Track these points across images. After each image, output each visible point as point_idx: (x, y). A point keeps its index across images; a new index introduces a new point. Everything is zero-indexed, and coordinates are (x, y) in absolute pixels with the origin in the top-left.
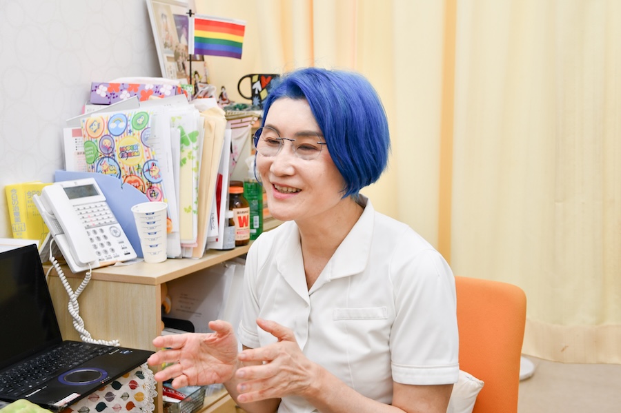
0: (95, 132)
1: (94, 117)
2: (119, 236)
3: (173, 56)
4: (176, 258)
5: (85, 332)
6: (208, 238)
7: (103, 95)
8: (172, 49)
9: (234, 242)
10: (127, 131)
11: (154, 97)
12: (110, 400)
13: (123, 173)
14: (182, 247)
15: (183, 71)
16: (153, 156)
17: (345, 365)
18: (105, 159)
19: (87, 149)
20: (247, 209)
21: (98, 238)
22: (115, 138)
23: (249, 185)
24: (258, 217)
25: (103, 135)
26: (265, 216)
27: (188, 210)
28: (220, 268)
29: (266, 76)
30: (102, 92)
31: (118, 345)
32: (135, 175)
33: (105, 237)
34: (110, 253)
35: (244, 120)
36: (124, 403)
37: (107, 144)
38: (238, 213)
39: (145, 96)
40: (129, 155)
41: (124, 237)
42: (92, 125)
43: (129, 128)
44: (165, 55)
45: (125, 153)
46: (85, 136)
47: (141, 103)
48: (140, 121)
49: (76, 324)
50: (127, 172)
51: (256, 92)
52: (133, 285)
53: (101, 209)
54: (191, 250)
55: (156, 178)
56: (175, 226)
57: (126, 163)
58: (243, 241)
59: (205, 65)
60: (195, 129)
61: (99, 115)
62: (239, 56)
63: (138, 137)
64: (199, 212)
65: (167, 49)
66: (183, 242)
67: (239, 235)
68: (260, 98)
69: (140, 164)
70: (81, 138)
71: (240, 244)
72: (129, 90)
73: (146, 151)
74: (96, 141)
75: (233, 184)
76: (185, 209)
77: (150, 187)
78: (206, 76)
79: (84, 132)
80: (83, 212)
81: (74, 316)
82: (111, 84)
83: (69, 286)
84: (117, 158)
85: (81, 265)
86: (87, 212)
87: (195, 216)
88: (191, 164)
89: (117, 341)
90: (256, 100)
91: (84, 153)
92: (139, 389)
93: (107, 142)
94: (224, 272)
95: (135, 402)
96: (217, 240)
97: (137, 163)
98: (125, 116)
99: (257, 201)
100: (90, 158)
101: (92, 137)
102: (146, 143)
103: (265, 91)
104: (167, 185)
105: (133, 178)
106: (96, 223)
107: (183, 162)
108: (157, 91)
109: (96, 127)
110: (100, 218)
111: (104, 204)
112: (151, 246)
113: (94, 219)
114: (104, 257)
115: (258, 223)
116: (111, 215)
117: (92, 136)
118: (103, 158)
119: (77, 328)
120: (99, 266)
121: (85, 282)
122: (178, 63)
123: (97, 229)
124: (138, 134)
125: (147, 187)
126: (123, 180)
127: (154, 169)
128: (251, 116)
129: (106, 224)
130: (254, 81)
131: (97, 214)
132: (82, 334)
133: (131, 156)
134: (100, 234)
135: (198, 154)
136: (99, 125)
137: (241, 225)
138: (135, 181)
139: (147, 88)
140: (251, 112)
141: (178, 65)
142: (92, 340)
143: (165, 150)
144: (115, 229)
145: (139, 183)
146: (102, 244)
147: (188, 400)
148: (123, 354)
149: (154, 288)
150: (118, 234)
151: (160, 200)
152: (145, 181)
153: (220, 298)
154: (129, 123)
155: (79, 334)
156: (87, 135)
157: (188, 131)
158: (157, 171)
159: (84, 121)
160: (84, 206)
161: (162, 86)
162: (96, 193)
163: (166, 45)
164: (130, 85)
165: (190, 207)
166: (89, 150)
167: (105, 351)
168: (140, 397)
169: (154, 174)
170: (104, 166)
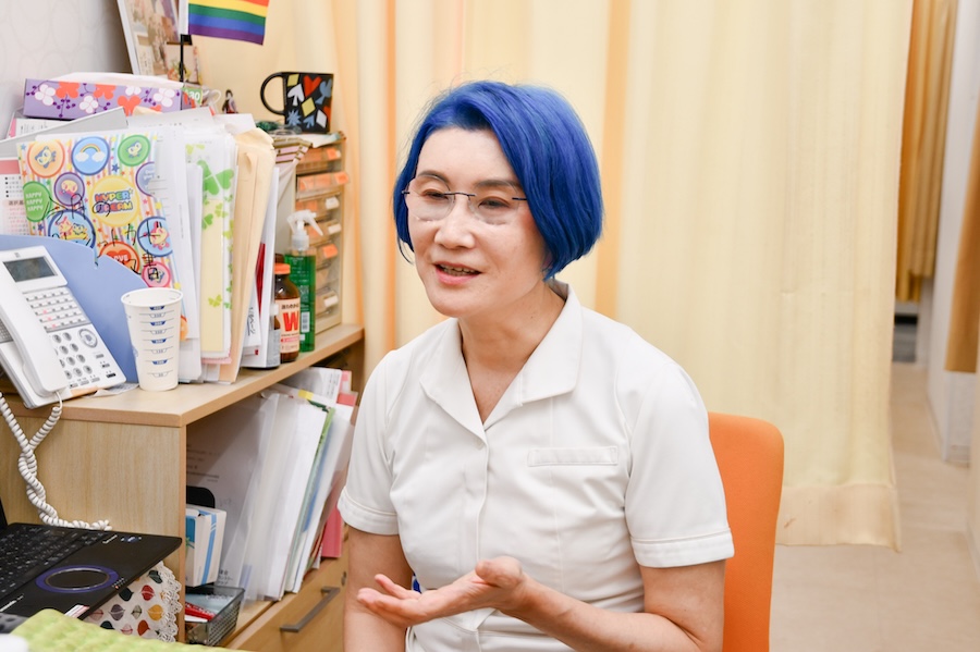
0: (45, 166)
1: (42, 141)
2: (95, 345)
3: (145, 34)
4: (192, 383)
5: (49, 508)
6: (244, 348)
7: (49, 102)
8: (145, 23)
9: (279, 356)
10: (109, 166)
11: (143, 109)
12: (117, 617)
13: (100, 238)
14: (203, 364)
15: (162, 64)
16: (158, 211)
17: (552, 533)
18: (64, 214)
19: (31, 195)
20: (297, 301)
21: (64, 349)
22: (85, 179)
23: (295, 261)
24: (308, 314)
25: (62, 172)
26: (317, 310)
27: (215, 303)
28: (257, 398)
29: (313, 76)
30: (46, 96)
31: (108, 528)
32: (122, 243)
33: (74, 347)
34: (85, 374)
35: (283, 151)
36: (135, 623)
37: (70, 188)
38: (284, 307)
39: (129, 105)
40: (112, 208)
41: (102, 348)
42: (40, 154)
43: (112, 163)
44: (136, 34)
45: (104, 205)
46: (25, 173)
47: (129, 118)
48: (134, 151)
49: (33, 495)
50: (107, 237)
51: (295, 103)
52: (137, 427)
53: (61, 299)
54: (218, 369)
55: (160, 248)
56: (193, 330)
57: (107, 222)
58: (290, 354)
59: (195, 53)
60: (228, 167)
61: (50, 138)
62: (259, 40)
63: (130, 179)
64: (232, 306)
65: (138, 23)
66: (206, 356)
67: (285, 344)
68: (301, 112)
69: (133, 224)
70: (16, 176)
71: (286, 359)
72: (97, 96)
73: (145, 202)
74: (49, 183)
75: (279, 259)
76: (211, 301)
77: (150, 263)
78: (196, 70)
79: (23, 167)
80: (36, 304)
81: (30, 481)
82: (61, 83)
83: (20, 431)
84: (89, 213)
85: (44, 394)
86: (41, 305)
87: (228, 311)
88: (221, 225)
89: (107, 522)
90: (294, 118)
91: (21, 203)
92: (156, 600)
93: (70, 185)
94: (259, 406)
95: (150, 622)
96: (257, 352)
97: (126, 222)
98: (104, 140)
99: (307, 287)
100: (36, 212)
101: (39, 176)
102: (146, 188)
103: (310, 101)
104: (181, 259)
105: (118, 247)
106: (58, 323)
107: (207, 221)
108: (148, 98)
109: (49, 158)
110: (62, 314)
111: (65, 290)
112: (155, 363)
113: (53, 316)
114: (76, 382)
115: (308, 324)
116: (79, 311)
117: (41, 174)
118: (63, 212)
119: (34, 501)
120: (71, 396)
121: (48, 425)
122: (154, 47)
123: (61, 334)
124: (131, 173)
125: (143, 263)
126: (98, 250)
127: (158, 233)
128: (298, 144)
129: (72, 325)
130: (290, 84)
131: (57, 307)
132: (43, 511)
133: (116, 210)
134: (66, 343)
135: (231, 209)
136: (54, 155)
137: (288, 328)
138: (123, 252)
139: (129, 92)
140: (294, 137)
141: (154, 51)
142: (61, 521)
143: (176, 200)
144: (88, 333)
145: (129, 256)
147: (218, 619)
148: (126, 542)
149: (177, 431)
150: (93, 342)
151: (167, 285)
152: (141, 253)
153: (253, 450)
154: (112, 153)
155: (36, 510)
156: (30, 172)
157: (217, 169)
158: (163, 236)
159: (23, 148)
160: (35, 294)
161: (157, 91)
162: (50, 273)
163: (136, 17)
164: (97, 86)
165: (219, 298)
167: (95, 539)
168: (156, 613)
169: (158, 241)
170: (64, 225)
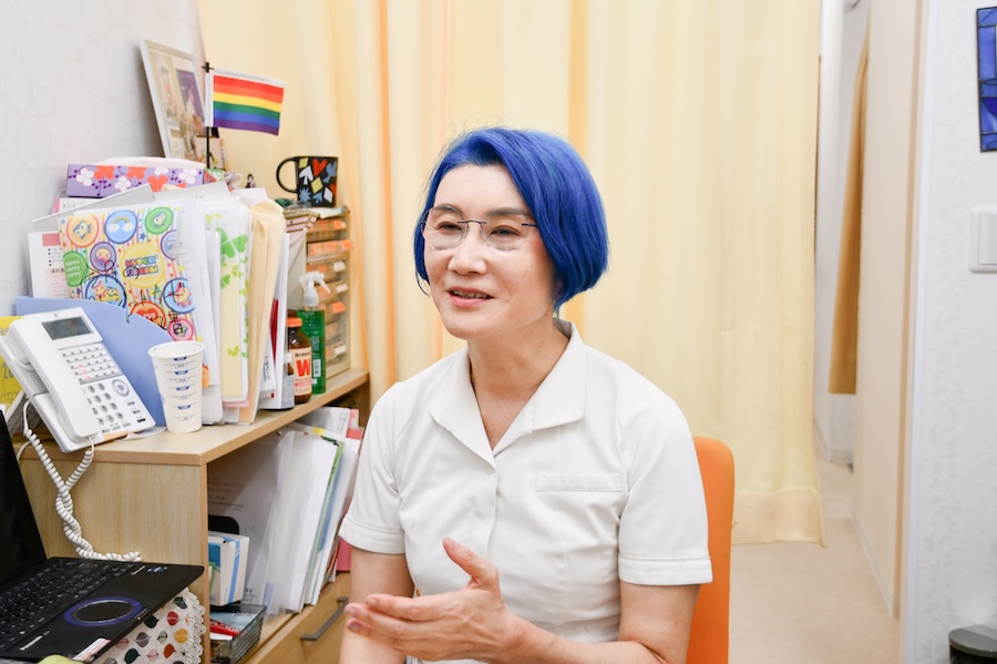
0: (82, 238)
1: (79, 216)
2: (127, 394)
3: (178, 129)
4: (215, 424)
5: (85, 542)
6: (261, 393)
7: (88, 183)
8: (177, 120)
9: (293, 398)
10: (137, 235)
11: (170, 187)
12: (143, 645)
13: (130, 299)
14: (224, 408)
15: (192, 152)
16: (180, 273)
17: (559, 556)
18: (99, 279)
19: (70, 264)
20: (309, 350)
21: (98, 398)
22: (117, 247)
23: (306, 316)
24: (319, 361)
25: (97, 242)
26: (328, 358)
27: (233, 353)
28: (275, 436)
29: (320, 159)
30: (86, 178)
31: (138, 559)
32: (150, 302)
33: (107, 396)
34: (117, 420)
35: (295, 221)
36: (161, 648)
37: (103, 255)
38: (297, 355)
39: (157, 184)
40: (140, 272)
41: (133, 396)
42: (78, 227)
43: (140, 232)
44: (169, 128)
45: (134, 269)
46: (65, 244)
47: (156, 194)
48: (160, 220)
49: (69, 532)
50: (136, 297)
51: (306, 182)
52: (162, 467)
53: (96, 354)
54: (238, 412)
55: (184, 306)
56: (214, 378)
57: (136, 284)
58: (303, 396)
59: (221, 144)
60: (243, 233)
61: (85, 213)
62: (275, 131)
63: (155, 245)
64: (248, 355)
65: (171, 119)
66: (226, 400)
67: (298, 388)
68: (311, 190)
69: (159, 286)
70: (58, 247)
71: (300, 400)
72: (129, 176)
73: (169, 265)
74: (85, 252)
75: (291, 314)
76: (230, 351)
77: (175, 320)
78: (223, 159)
79: (63, 239)
80: (72, 358)
81: (67, 518)
82: (99, 167)
83: (57, 474)
84: (120, 277)
85: (77, 439)
86: (77, 360)
87: (245, 360)
88: (238, 284)
89: (137, 553)
90: (305, 194)
91: (62, 270)
92: (181, 625)
93: (104, 253)
94: (276, 442)
95: (175, 645)
96: (273, 396)
97: (153, 283)
98: (133, 213)
99: (317, 338)
100: (75, 278)
101: (77, 246)
102: (169, 253)
103: (318, 180)
104: (202, 314)
105: (147, 306)
106: (92, 375)
107: (225, 281)
108: (174, 178)
109: (85, 230)
110: (96, 367)
111: (100, 346)
112: (180, 408)
113: (89, 369)
114: (108, 427)
115: (319, 369)
116: (112, 364)
117: (78, 244)
118: (97, 277)
119: (70, 537)
120: (103, 440)
121: (82, 467)
122: (185, 140)
123: (95, 385)
124: (157, 240)
125: (169, 320)
126: (129, 309)
127: (181, 292)
128: (307, 215)
129: (106, 377)
130: (301, 166)
131: (92, 361)
132: (78, 545)
133: (144, 273)
134: (98, 392)
135: (247, 270)
136: (89, 227)
137: (301, 374)
138: (151, 311)
139: (158, 173)
140: (305, 210)
141: (186, 143)
142: (95, 554)
143: (198, 261)
144: (120, 383)
145: (157, 313)
146: (104, 408)
147: (243, 635)
148: (152, 573)
149: (198, 469)
150: (125, 391)
151: (190, 339)
152: (167, 310)
153: (272, 481)
154: (140, 224)
155: (73, 545)
156: (69, 243)
157: (233, 235)
158: (186, 295)
159: (63, 222)
160: (72, 350)
161: (182, 171)
162: (86, 331)
163: (169, 114)
164: (130, 168)
165: (237, 348)
166: (73, 266)
167: (123, 570)
168: (181, 636)
169: (181, 299)
170: (99, 288)
